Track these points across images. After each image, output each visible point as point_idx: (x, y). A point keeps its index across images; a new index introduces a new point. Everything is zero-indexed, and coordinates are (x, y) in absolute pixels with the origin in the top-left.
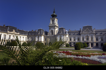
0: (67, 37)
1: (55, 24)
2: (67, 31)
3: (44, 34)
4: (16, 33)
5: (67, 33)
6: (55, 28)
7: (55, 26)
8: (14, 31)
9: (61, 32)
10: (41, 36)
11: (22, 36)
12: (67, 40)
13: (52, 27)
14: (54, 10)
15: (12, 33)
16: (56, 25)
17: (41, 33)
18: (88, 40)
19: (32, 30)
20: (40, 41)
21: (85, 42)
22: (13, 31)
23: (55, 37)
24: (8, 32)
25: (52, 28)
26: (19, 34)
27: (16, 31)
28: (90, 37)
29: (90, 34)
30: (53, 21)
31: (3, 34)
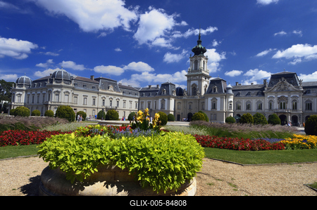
0: (231, 102)
1: (201, 70)
2: (229, 86)
3: (175, 94)
4: (115, 93)
5: (231, 92)
6: (201, 81)
8: (111, 88)
9: (215, 89)
10: (169, 99)
11: (128, 100)
12: (230, 107)
13: (195, 78)
14: (199, 37)
15: (107, 92)
16: (203, 72)
17: (168, 91)
18: (284, 108)
19: (150, 86)
20: (166, 109)
21: (277, 113)
22: (109, 88)
23: (201, 101)
24: (100, 91)
25: (194, 80)
26: (121, 94)
27: (115, 89)
28: (290, 100)
29: (289, 92)
30: (196, 63)
31: (90, 95)
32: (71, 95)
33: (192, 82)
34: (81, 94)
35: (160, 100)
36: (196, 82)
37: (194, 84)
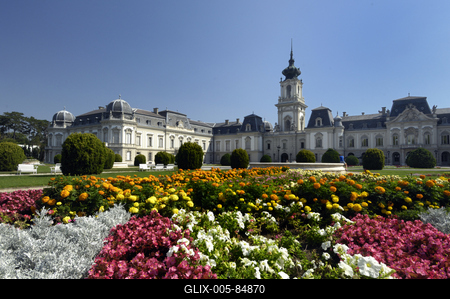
0: (340, 137)
1: (296, 98)
4: (185, 130)
6: (297, 111)
7: (299, 104)
8: (181, 124)
11: (200, 139)
12: (341, 145)
13: (288, 109)
14: (291, 55)
15: (176, 129)
17: (254, 127)
18: (414, 143)
19: (227, 121)
21: (404, 149)
22: (177, 124)
23: (299, 138)
24: (168, 127)
25: (288, 111)
26: (193, 131)
27: (185, 125)
28: (421, 132)
29: (420, 122)
30: (289, 88)
31: (156, 134)
32: (133, 133)
33: (285, 114)
34: (144, 133)
35: (244, 138)
36: (291, 114)
37: (287, 116)
